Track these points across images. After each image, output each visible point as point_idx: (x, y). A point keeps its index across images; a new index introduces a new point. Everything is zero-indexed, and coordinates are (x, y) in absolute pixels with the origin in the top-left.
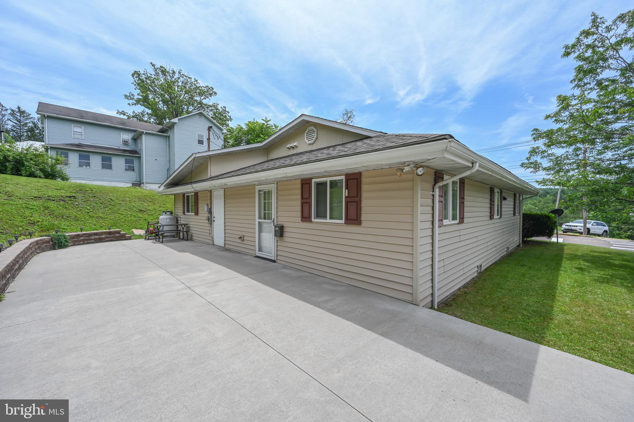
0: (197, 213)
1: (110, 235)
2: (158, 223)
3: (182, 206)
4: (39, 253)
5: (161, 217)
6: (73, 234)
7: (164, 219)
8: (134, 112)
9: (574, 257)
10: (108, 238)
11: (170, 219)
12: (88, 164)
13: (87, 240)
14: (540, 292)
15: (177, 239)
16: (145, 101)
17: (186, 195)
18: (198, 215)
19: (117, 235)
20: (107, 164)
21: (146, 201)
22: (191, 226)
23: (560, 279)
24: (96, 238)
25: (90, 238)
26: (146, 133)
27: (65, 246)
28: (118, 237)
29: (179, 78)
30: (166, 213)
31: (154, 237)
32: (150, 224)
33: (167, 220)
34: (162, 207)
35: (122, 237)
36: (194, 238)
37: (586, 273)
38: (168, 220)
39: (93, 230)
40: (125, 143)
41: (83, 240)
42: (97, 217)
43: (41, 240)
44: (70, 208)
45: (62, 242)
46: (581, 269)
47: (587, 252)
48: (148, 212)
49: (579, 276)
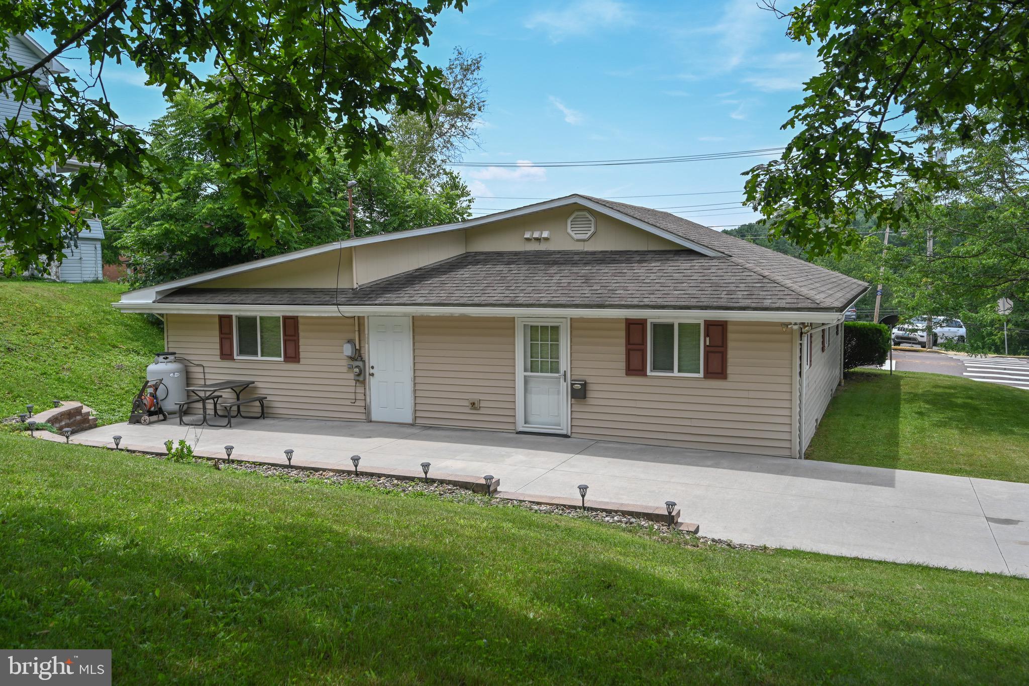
0: (293, 358)
1: (70, 418)
3: (213, 339)
7: (167, 372)
9: (914, 398)
10: (68, 425)
11: (180, 371)
14: (885, 441)
18: (298, 361)
19: (78, 417)
22: (263, 385)
23: (900, 426)
28: (80, 422)
30: (166, 358)
33: (174, 373)
35: (85, 423)
36: (280, 411)
37: (926, 418)
38: (176, 375)
46: (920, 414)
47: (928, 389)
49: (918, 422)
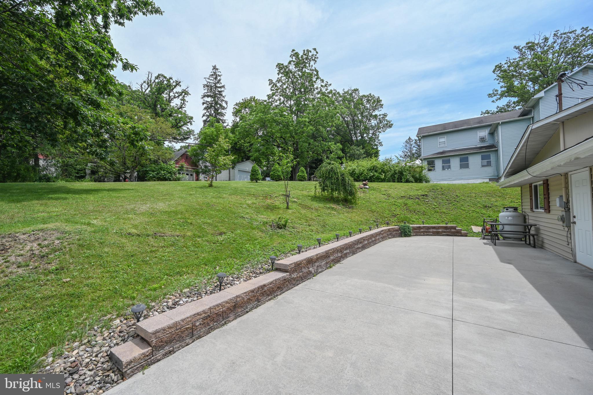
0: (548, 210)
1: (446, 229)
2: (496, 221)
3: (529, 200)
4: (391, 238)
5: (501, 214)
6: (416, 226)
7: (504, 217)
8: (498, 107)
10: (445, 232)
11: (513, 217)
12: (449, 167)
13: (427, 232)
15: (523, 244)
16: (510, 91)
17: (533, 185)
18: (549, 212)
19: (453, 230)
20: (464, 164)
21: (494, 196)
22: (541, 228)
24: (434, 232)
25: (429, 230)
26: (503, 123)
27: (409, 236)
28: (454, 232)
29: (554, 43)
30: (507, 210)
31: (490, 237)
32: (486, 222)
33: (508, 217)
34: (514, 202)
35: (458, 233)
36: (546, 246)
38: (510, 218)
39: (435, 224)
40: (482, 140)
41: (424, 232)
42: (441, 213)
43: (392, 228)
44: (421, 204)
45: (406, 232)
48: (494, 208)
